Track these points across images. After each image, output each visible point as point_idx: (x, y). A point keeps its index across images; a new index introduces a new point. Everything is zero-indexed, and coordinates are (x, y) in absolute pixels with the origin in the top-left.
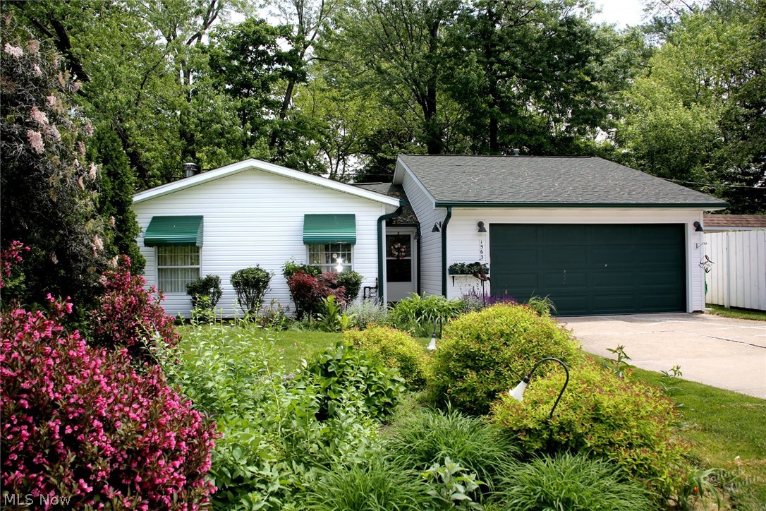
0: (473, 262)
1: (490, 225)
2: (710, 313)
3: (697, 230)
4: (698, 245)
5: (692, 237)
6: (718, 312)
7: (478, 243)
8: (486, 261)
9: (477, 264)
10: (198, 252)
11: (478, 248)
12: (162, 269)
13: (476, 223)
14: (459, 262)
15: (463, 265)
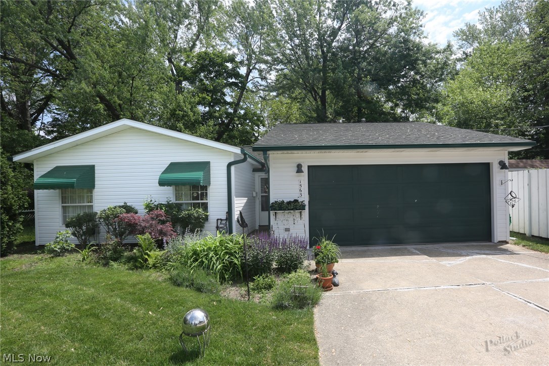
0: (292, 200)
1: (309, 167)
2: (515, 244)
3: (502, 169)
4: (503, 182)
5: (497, 175)
6: (523, 244)
7: (298, 183)
8: (305, 198)
9: (296, 201)
10: (92, 193)
11: (298, 187)
12: (66, 206)
13: (296, 165)
14: (280, 200)
15: (283, 202)
